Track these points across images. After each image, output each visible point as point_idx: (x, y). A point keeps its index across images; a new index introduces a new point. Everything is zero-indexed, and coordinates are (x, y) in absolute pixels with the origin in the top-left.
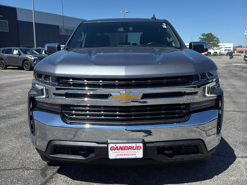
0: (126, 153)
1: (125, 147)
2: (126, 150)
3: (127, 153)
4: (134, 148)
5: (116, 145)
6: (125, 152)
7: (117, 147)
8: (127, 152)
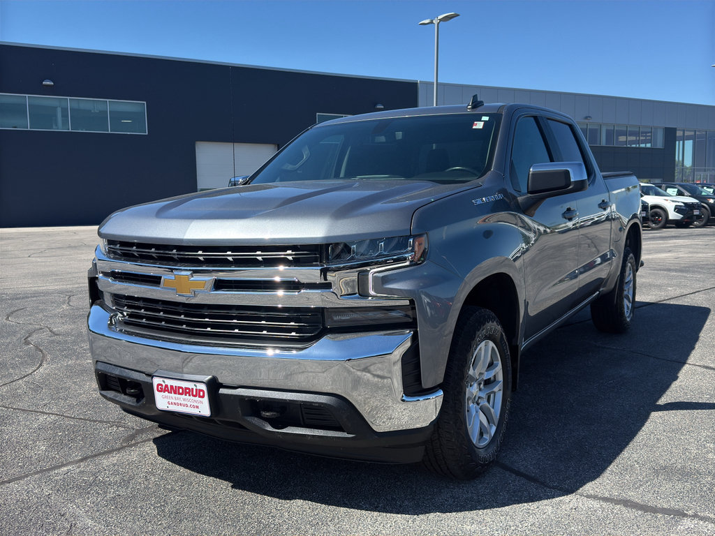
0: (183, 402)
1: (180, 388)
2: (182, 394)
3: (185, 403)
4: (194, 393)
5: (164, 382)
6: (182, 398)
7: (166, 386)
8: (184, 400)
